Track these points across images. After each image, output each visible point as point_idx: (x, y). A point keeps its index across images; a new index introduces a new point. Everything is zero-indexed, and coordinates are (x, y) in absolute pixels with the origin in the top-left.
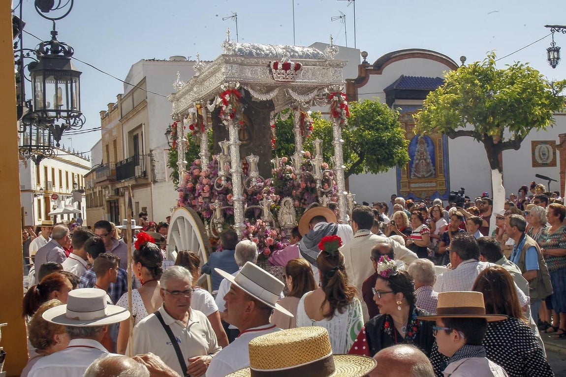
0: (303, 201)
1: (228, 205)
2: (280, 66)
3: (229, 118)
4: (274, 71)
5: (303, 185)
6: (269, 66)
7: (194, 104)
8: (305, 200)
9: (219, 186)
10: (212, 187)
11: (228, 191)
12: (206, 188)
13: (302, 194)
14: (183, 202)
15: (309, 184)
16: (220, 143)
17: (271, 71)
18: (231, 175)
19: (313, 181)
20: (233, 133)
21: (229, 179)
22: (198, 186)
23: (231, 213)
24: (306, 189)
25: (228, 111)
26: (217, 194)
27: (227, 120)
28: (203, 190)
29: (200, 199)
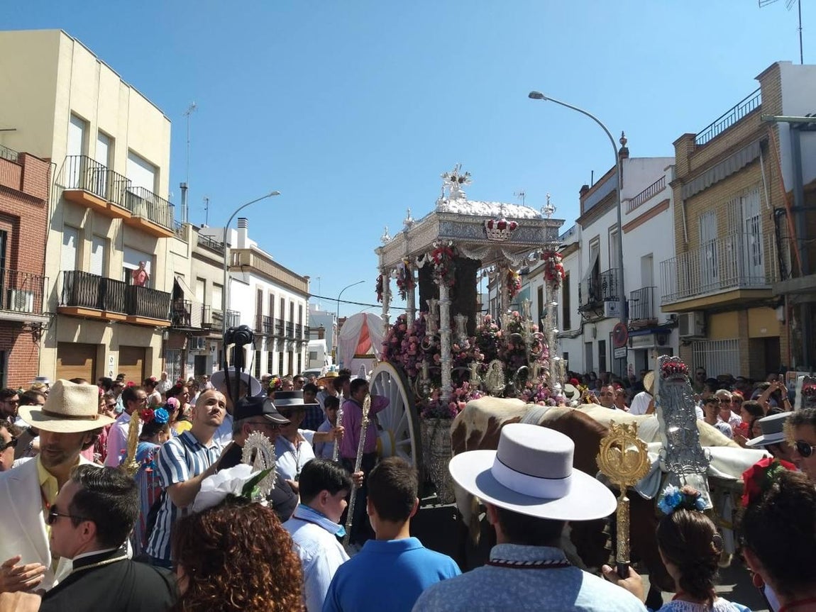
0: (510, 363)
1: (434, 365)
2: (495, 226)
3: (441, 277)
4: (488, 230)
5: (511, 347)
6: (483, 224)
7: (402, 259)
8: (513, 362)
9: (426, 345)
10: (418, 346)
11: (436, 350)
12: (413, 346)
13: (510, 355)
14: (387, 357)
15: (517, 347)
16: (427, 301)
17: (484, 230)
18: (439, 335)
19: (523, 343)
20: (443, 291)
21: (437, 338)
22: (403, 343)
23: (437, 373)
24: (514, 352)
25: (439, 270)
26: (423, 353)
27: (438, 279)
28: (409, 348)
29: (405, 356)
